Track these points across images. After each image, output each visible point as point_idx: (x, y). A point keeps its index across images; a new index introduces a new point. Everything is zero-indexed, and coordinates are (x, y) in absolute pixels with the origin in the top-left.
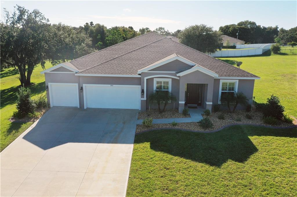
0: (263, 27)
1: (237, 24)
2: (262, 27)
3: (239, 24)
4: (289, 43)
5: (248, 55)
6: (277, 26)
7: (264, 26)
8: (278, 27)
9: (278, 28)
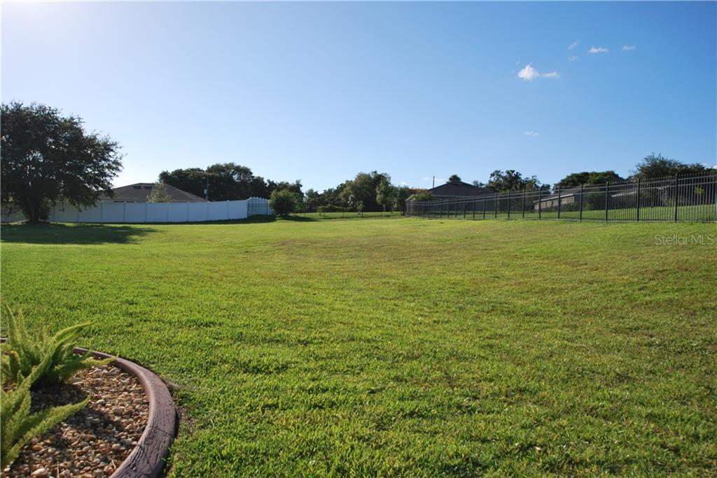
0: (269, 181)
1: (205, 169)
2: (265, 181)
3: (210, 170)
4: (320, 207)
5: (208, 220)
6: (298, 182)
7: (271, 180)
8: (301, 183)
9: (301, 186)
